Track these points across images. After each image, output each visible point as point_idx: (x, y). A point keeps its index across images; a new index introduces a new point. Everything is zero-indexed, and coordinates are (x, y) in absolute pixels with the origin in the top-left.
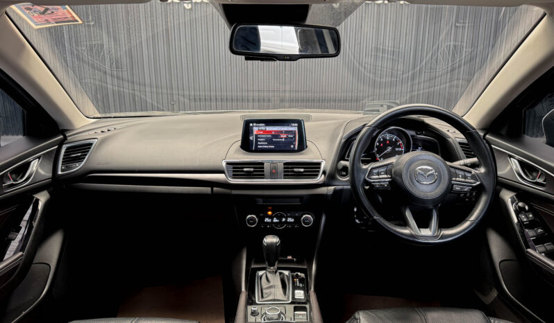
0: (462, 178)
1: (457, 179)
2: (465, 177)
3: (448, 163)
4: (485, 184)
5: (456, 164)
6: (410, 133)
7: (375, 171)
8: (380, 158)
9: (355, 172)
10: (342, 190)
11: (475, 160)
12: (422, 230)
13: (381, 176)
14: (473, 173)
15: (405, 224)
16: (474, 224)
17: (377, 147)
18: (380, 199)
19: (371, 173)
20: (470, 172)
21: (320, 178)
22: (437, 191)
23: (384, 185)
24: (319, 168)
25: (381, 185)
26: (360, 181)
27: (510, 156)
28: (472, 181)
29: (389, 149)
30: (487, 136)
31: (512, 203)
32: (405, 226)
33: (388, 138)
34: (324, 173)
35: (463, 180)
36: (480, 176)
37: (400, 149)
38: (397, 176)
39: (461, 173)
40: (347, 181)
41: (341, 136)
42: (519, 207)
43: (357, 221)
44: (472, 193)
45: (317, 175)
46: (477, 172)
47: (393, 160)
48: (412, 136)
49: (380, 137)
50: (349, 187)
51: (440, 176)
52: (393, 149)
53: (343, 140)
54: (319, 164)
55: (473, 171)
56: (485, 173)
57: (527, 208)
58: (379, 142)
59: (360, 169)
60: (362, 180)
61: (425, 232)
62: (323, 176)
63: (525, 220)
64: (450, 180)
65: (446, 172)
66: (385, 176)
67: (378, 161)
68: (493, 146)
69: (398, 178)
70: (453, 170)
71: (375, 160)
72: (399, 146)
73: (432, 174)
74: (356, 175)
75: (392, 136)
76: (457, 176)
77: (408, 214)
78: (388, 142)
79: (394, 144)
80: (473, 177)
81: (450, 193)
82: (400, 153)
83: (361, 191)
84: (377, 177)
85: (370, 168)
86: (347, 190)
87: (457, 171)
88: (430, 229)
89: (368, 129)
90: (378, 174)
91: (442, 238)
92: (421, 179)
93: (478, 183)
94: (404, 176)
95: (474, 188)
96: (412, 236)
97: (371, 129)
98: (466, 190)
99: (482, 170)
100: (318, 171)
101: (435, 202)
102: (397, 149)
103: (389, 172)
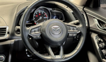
0: (72, 30)
1: (70, 31)
2: (74, 29)
3: (66, 23)
4: (82, 32)
5: (70, 24)
6: (50, 9)
7: (33, 30)
8: (37, 23)
9: (23, 31)
10: (18, 41)
11: (77, 21)
12: (56, 56)
13: (36, 33)
14: (77, 27)
15: (49, 54)
16: (79, 51)
17: (35, 17)
18: (37, 43)
19: (31, 31)
20: (76, 27)
21: (7, 36)
22: (61, 37)
23: (38, 37)
24: (6, 31)
25: (36, 37)
26: (26, 36)
27: (94, 18)
28: (77, 31)
29: (41, 18)
30: (85, 9)
31: (96, 39)
32: (49, 55)
33: (40, 12)
34: (8, 33)
35: (73, 31)
36: (80, 28)
37: (46, 18)
38: (43, 32)
39: (72, 28)
40: (20, 36)
41: (16, 13)
42: (99, 41)
43: (28, 56)
44: (77, 37)
45: (5, 34)
46: (79, 27)
47: (41, 24)
48: (51, 11)
49: (36, 12)
50: (21, 39)
51: (62, 30)
52: (43, 18)
53: (17, 15)
54: (5, 28)
55: (77, 26)
56: (82, 27)
57: (102, 41)
58: (36, 14)
59: (25, 30)
60: (27, 35)
61: (58, 57)
62: (8, 34)
63: (101, 46)
64: (67, 31)
65: (65, 28)
66: (38, 32)
67: (36, 24)
68: (87, 13)
69: (44, 33)
70: (68, 27)
71: (34, 24)
72: (45, 16)
73: (59, 30)
74: (24, 33)
75: (41, 11)
76: (70, 29)
77: (50, 50)
78: (40, 14)
79: (43, 15)
80: (77, 29)
81: (68, 37)
82: (46, 19)
83: (27, 41)
84: (34, 33)
85: (30, 29)
86: (20, 40)
87: (70, 27)
88: (60, 55)
89: (28, 10)
90: (35, 31)
91: (65, 59)
92: (54, 32)
93: (79, 32)
94: (46, 32)
95: (78, 34)
96: (52, 59)
97: (29, 10)
98: (74, 35)
99: (81, 26)
100: (5, 32)
101: (62, 42)
102: (44, 18)
103: (39, 30)
